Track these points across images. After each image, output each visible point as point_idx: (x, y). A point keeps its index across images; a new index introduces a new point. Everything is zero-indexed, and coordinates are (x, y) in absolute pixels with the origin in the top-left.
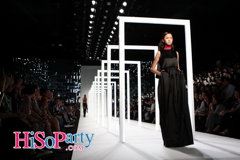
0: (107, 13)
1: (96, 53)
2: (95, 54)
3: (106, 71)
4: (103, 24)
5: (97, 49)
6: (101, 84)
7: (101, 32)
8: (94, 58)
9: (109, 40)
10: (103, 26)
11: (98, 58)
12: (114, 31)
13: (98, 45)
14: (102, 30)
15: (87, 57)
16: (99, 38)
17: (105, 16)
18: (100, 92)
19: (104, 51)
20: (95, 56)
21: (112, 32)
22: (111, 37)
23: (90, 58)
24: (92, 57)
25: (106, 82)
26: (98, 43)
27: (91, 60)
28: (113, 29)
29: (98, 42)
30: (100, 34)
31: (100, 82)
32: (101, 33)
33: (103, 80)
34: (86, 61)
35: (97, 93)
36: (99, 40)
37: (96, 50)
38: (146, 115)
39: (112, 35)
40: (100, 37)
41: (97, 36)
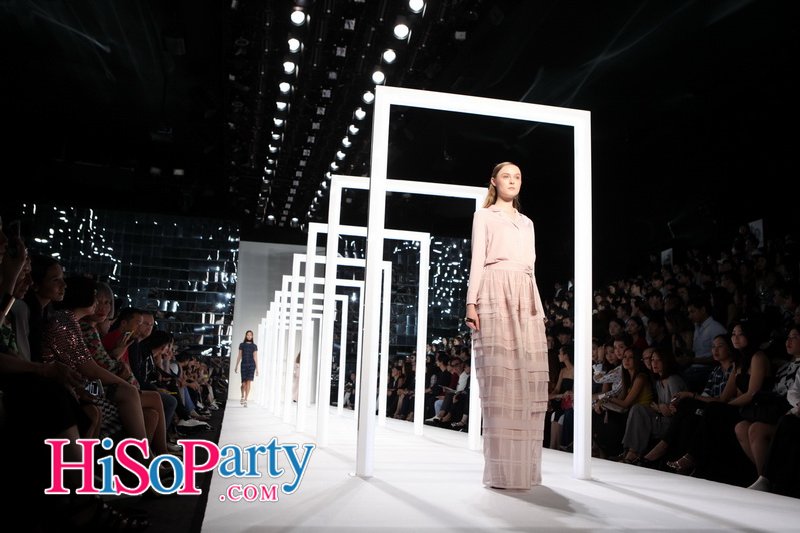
0: (332, 80)
1: (289, 203)
2: (288, 206)
3: (321, 259)
4: (318, 112)
5: (293, 191)
6: (301, 301)
7: (311, 140)
8: (284, 219)
9: (334, 166)
10: (317, 118)
11: (295, 220)
12: (352, 138)
13: (297, 179)
14: (312, 132)
15: (261, 215)
16: (304, 158)
17: (327, 89)
18: (299, 328)
19: (316, 199)
20: (285, 213)
21: (346, 142)
22: (341, 155)
23: (271, 217)
24: (278, 217)
25: (319, 296)
26: (299, 174)
27: (274, 225)
28: (349, 131)
29: (300, 168)
30: (308, 146)
31: (301, 295)
32: (310, 143)
33: (309, 288)
34: (257, 226)
35: (287, 331)
36: (302, 163)
37: (291, 195)
38: (438, 404)
39: (344, 150)
40: (306, 152)
41: (296, 149)
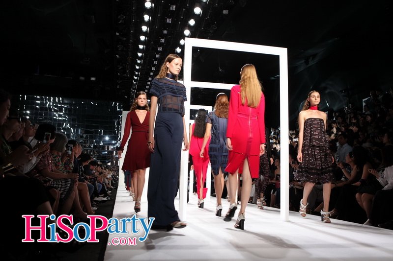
0: (165, 34)
4: (159, 49)
5: (147, 87)
7: (156, 62)
10: (158, 52)
13: (149, 81)
16: (152, 71)
17: (163, 38)
29: (150, 76)
30: (154, 65)
